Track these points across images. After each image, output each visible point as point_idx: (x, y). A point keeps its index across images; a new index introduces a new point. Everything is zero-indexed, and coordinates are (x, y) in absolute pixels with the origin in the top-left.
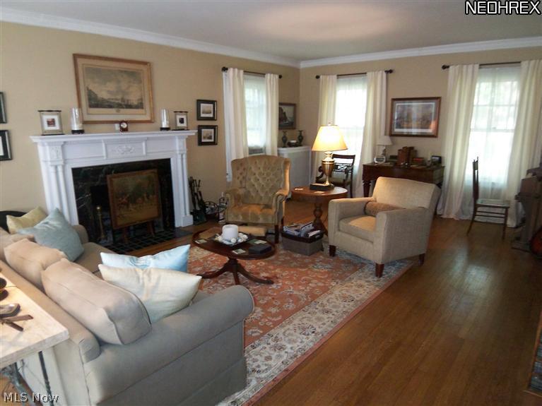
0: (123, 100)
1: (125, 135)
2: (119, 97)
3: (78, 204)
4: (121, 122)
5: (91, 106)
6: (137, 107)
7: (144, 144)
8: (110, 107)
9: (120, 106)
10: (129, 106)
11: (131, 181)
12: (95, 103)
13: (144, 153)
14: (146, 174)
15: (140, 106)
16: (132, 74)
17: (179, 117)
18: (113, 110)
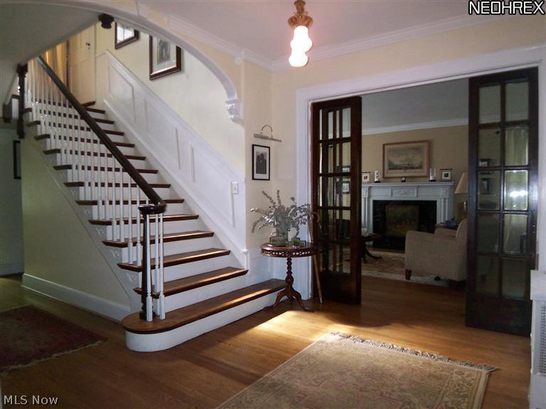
0: (409, 165)
1: (404, 184)
2: (407, 163)
3: (374, 219)
4: (402, 177)
5: (390, 169)
6: (417, 168)
7: (416, 190)
8: (400, 169)
9: (406, 168)
10: (413, 168)
11: (400, 211)
12: (393, 167)
13: (416, 195)
14: (410, 208)
15: (420, 167)
16: (417, 149)
17: (444, 173)
18: (402, 171)
